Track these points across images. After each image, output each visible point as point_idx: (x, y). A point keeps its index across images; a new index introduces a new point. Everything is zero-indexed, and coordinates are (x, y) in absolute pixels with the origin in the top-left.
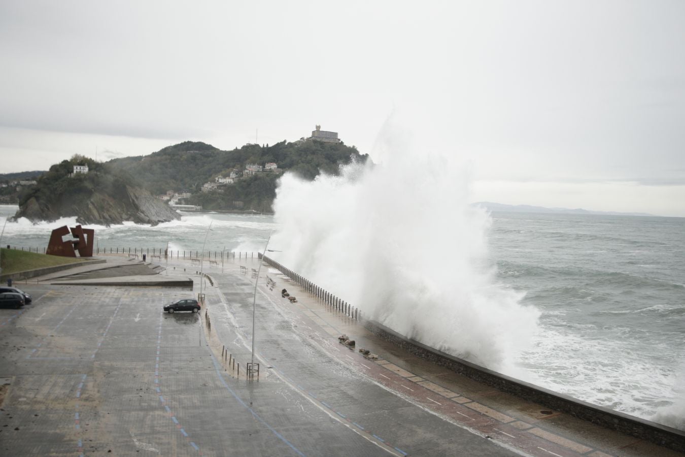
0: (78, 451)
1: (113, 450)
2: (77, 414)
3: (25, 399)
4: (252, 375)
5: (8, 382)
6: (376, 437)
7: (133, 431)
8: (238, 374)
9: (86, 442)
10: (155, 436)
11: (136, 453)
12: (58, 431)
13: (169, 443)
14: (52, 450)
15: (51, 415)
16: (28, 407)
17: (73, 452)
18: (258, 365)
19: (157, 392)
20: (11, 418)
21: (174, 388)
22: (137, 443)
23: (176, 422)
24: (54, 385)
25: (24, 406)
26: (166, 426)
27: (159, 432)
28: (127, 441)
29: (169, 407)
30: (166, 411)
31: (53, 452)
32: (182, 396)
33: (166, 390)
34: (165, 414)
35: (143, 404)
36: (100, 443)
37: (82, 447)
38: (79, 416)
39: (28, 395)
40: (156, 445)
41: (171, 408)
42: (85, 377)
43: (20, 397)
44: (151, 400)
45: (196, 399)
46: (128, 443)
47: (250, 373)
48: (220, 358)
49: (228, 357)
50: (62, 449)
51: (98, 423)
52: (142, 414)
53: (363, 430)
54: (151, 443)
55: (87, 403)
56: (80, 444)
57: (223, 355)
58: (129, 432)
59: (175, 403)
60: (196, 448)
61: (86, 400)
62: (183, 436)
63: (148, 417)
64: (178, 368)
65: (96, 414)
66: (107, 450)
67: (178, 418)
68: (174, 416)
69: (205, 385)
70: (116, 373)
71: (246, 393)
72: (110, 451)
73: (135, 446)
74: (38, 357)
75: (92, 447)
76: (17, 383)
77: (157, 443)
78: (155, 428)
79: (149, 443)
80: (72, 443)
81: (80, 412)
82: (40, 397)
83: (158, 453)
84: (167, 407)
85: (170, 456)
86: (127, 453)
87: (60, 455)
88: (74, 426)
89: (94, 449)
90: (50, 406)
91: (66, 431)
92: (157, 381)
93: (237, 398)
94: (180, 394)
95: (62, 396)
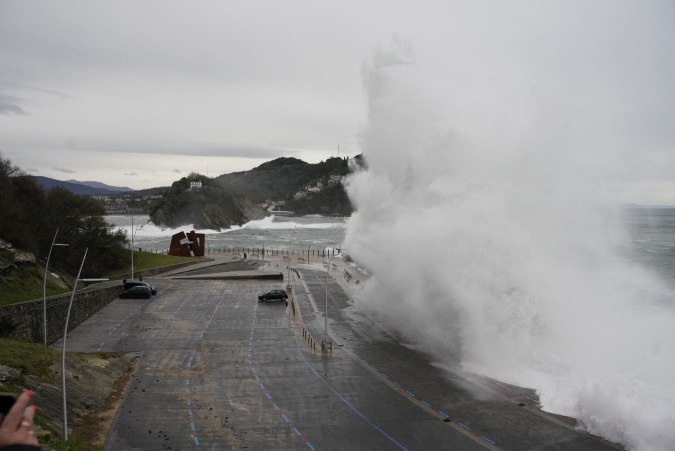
0: (187, 408)
1: (214, 408)
2: (188, 381)
3: (150, 368)
4: (326, 351)
5: (138, 355)
6: (425, 403)
7: (229, 394)
8: (315, 350)
9: (193, 402)
10: (246, 398)
11: (231, 411)
12: (173, 393)
13: (256, 405)
14: (169, 407)
15: (169, 381)
16: (152, 374)
17: (184, 409)
18: (331, 343)
19: (250, 365)
20: (139, 382)
21: (263, 361)
22: (232, 404)
23: (263, 388)
24: (171, 359)
25: (149, 374)
26: (255, 391)
27: (249, 396)
28: (224, 402)
29: (258, 377)
30: (256, 379)
31: (169, 409)
32: (269, 368)
33: (257, 363)
34: (255, 381)
35: (238, 374)
36: (205, 403)
37: (192, 404)
38: (189, 382)
39: (152, 366)
40: (247, 406)
41: (260, 377)
42: (195, 352)
43: (147, 367)
44: (244, 370)
45: (280, 370)
46: (225, 404)
47: (324, 350)
48: (301, 337)
49: (307, 337)
50: (176, 407)
51: (203, 388)
52: (236, 381)
53: (413, 397)
54: (243, 404)
55: (194, 372)
57: (303, 335)
58: (226, 395)
59: (263, 373)
60: (278, 408)
61: (195, 369)
62: (268, 399)
63: (242, 384)
64: (267, 345)
65: (202, 380)
66: (209, 408)
67: (264, 385)
68: (262, 383)
69: (287, 359)
70: (219, 349)
71: (321, 366)
72: (211, 409)
73: (230, 406)
74: (161, 336)
75: (198, 406)
76: (145, 356)
77: (248, 404)
78: (247, 392)
79: (241, 403)
80: (184, 402)
81: (190, 379)
82: (161, 367)
83: (247, 411)
84: (256, 376)
85: (257, 414)
86: (224, 411)
87: (175, 411)
88: (185, 389)
89: (200, 407)
90: (168, 374)
91: (179, 392)
92: (250, 356)
93: (313, 370)
94: (268, 366)
95: (177, 367)
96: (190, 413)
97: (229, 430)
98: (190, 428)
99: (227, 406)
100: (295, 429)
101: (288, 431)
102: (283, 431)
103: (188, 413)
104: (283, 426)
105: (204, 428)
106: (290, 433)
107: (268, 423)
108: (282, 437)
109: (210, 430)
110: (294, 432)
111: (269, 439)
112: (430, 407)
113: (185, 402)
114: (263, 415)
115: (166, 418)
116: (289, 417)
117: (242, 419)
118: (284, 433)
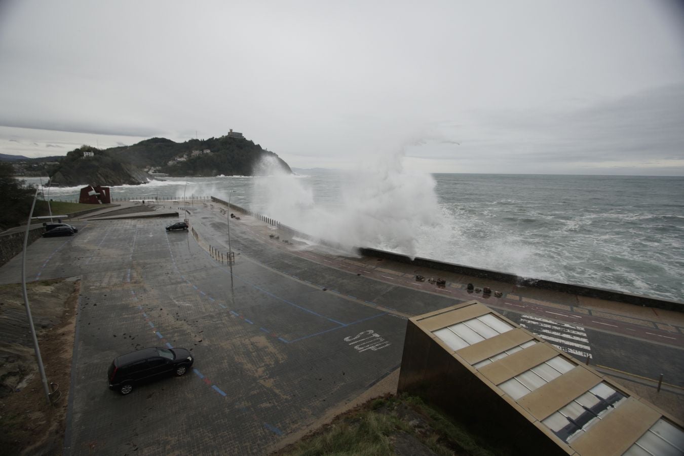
0: (141, 312)
1: (164, 309)
2: (132, 292)
3: (94, 287)
4: (231, 258)
5: (79, 279)
6: (307, 281)
7: (172, 297)
8: (222, 259)
9: (144, 306)
10: (186, 297)
11: (178, 308)
12: (123, 303)
13: (196, 300)
14: (124, 314)
15: (116, 294)
16: (98, 291)
17: (138, 313)
18: (233, 253)
19: (178, 274)
20: (88, 299)
21: (188, 271)
22: (177, 303)
23: (196, 288)
24: (111, 277)
25: (95, 291)
26: (191, 291)
27: (188, 295)
30: (188, 283)
32: (195, 274)
33: (183, 271)
34: (188, 285)
35: (172, 281)
36: (154, 306)
37: (143, 308)
38: (134, 292)
39: (95, 285)
41: (190, 281)
42: (129, 270)
43: (91, 286)
44: (176, 278)
45: (203, 275)
46: (171, 303)
47: (229, 258)
48: (209, 252)
49: (214, 251)
50: (130, 312)
51: (148, 295)
52: (173, 286)
55: (135, 285)
56: (141, 308)
57: (210, 250)
58: (169, 297)
59: (192, 278)
60: (213, 300)
61: (135, 283)
62: (203, 295)
63: (178, 288)
64: (186, 259)
65: (145, 290)
66: (159, 309)
67: (196, 286)
68: (194, 285)
69: (205, 267)
70: (148, 266)
71: (228, 268)
72: (161, 309)
74: (94, 262)
75: (149, 308)
76: (85, 278)
77: (189, 301)
78: (185, 293)
79: (184, 302)
80: (135, 308)
81: (134, 290)
82: (104, 285)
83: (191, 306)
84: (187, 281)
85: (199, 307)
86: (172, 308)
87: (130, 316)
88: (133, 298)
89: (151, 309)
90: (113, 289)
91: (129, 301)
92: (176, 268)
94: (193, 273)
95: (119, 282)
96: (145, 315)
97: (183, 321)
98: (150, 326)
99: (175, 305)
100: (233, 312)
101: (228, 315)
102: (225, 315)
103: (143, 315)
104: (223, 311)
105: (162, 324)
106: (231, 315)
107: (211, 312)
108: (225, 319)
109: (167, 324)
110: (233, 314)
111: (217, 322)
112: (311, 284)
113: (137, 307)
114: (204, 307)
115: (125, 322)
116: (224, 305)
117: (190, 312)
118: (226, 316)
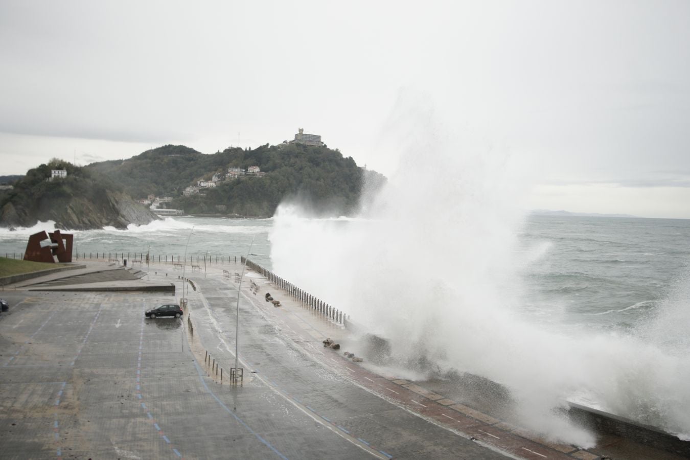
1: (93, 458)
2: (56, 423)
3: (2, 408)
4: (236, 380)
6: (361, 440)
7: (114, 439)
8: (222, 379)
9: (65, 451)
10: (136, 443)
12: (36, 440)
13: (151, 451)
14: (30, 459)
15: (30, 424)
16: (5, 416)
18: (242, 369)
19: (139, 399)
21: (156, 395)
22: (118, 451)
23: (159, 428)
24: (33, 393)
26: (148, 433)
27: (141, 440)
28: (107, 449)
29: (151, 414)
30: (148, 418)
32: (164, 403)
33: (148, 396)
34: (147, 421)
35: (124, 411)
36: (81, 452)
37: (62, 454)
38: (59, 424)
39: (5, 404)
40: (138, 453)
41: (153, 415)
42: (64, 384)
44: (132, 407)
45: (179, 405)
46: (109, 451)
47: (233, 378)
48: (203, 363)
49: (211, 363)
50: (41, 459)
51: (78, 432)
52: (123, 421)
53: (347, 434)
54: (133, 451)
55: (66, 411)
56: (59, 454)
57: (206, 360)
58: (109, 440)
59: (157, 410)
60: (179, 454)
61: (66, 407)
62: (166, 443)
63: (130, 424)
64: (160, 374)
65: (76, 422)
66: (87, 458)
67: (160, 425)
68: (157, 423)
69: (187, 391)
70: (96, 380)
71: (230, 398)
73: (116, 454)
74: (16, 364)
75: (72, 456)
77: (140, 451)
78: (137, 435)
79: (130, 451)
80: (51, 452)
81: (59, 421)
82: (17, 406)
84: (149, 413)
88: (53, 435)
89: (74, 457)
90: (28, 415)
91: (45, 439)
92: (138, 388)
93: (221, 403)
94: (162, 400)
95: (41, 405)
99: (112, 455)
112: (368, 445)
113: (54, 451)
